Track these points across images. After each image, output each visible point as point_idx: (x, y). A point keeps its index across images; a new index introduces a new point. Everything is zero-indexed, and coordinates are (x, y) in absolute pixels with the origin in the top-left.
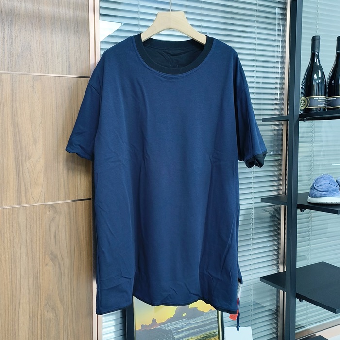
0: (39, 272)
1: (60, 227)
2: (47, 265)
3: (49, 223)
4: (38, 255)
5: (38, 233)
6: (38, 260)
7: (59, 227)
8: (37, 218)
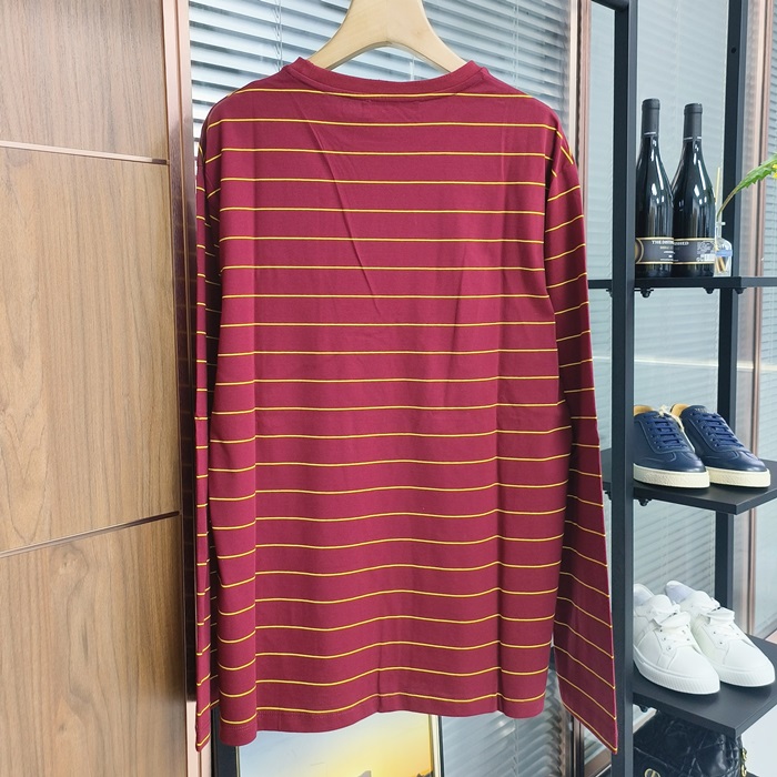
0: (39, 754)
1: (97, 607)
2: (62, 728)
3: (65, 600)
4: (36, 703)
5: (35, 637)
6: (37, 720)
7: (93, 609)
8: (30, 591)
